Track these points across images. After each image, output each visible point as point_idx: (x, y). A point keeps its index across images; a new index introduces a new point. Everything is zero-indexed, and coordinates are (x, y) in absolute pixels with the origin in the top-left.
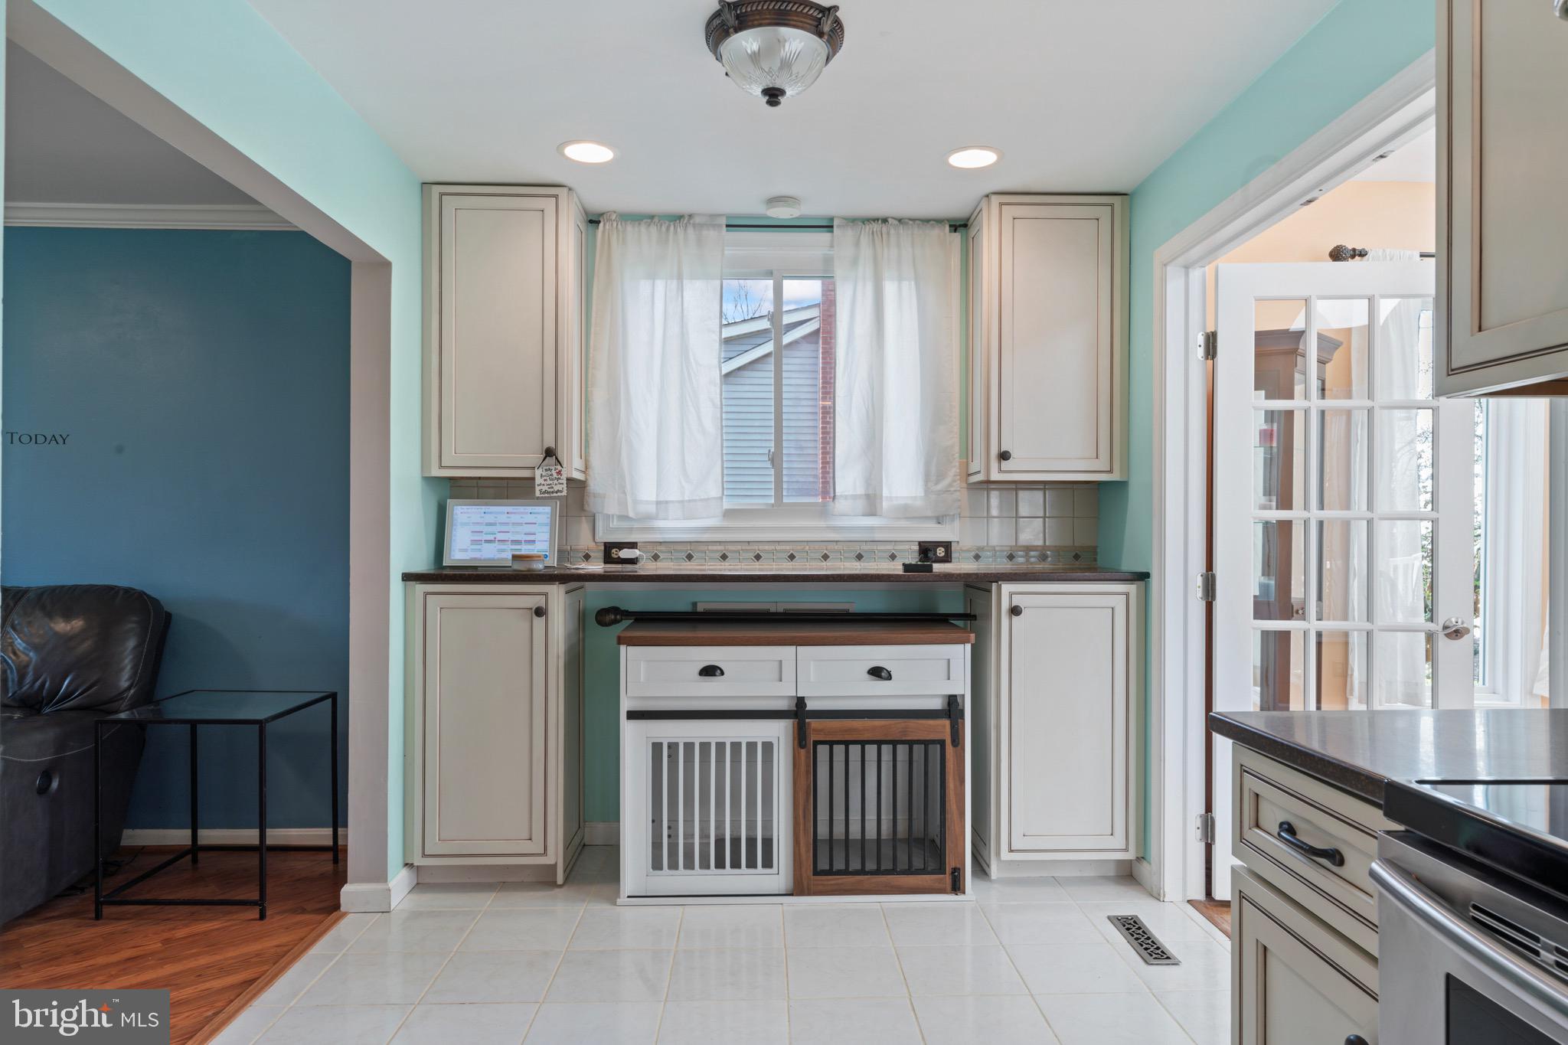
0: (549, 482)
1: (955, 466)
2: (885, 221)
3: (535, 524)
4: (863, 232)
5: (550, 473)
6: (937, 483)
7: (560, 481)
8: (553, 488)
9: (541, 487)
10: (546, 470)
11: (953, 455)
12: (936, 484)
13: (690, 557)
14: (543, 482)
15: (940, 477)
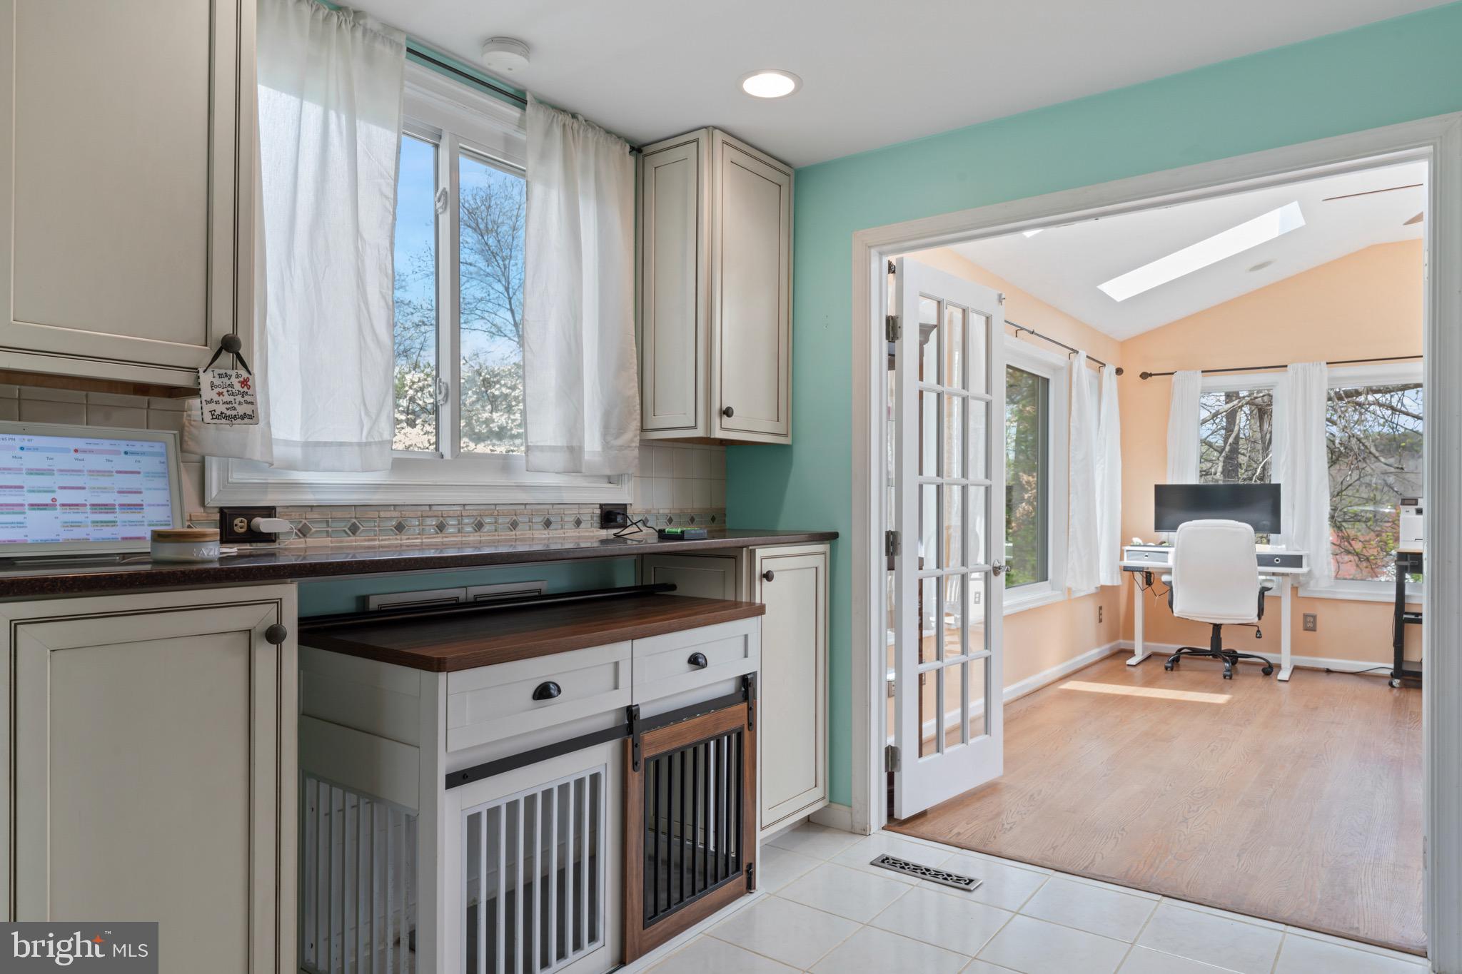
0: (227, 398)
1: (635, 419)
2: (574, 116)
3: (139, 473)
4: (555, 120)
5: (226, 380)
6: (618, 436)
7: (247, 398)
8: (235, 409)
9: (213, 406)
10: (220, 376)
11: (635, 406)
12: (616, 439)
13: (354, 529)
14: (216, 398)
15: (621, 431)
